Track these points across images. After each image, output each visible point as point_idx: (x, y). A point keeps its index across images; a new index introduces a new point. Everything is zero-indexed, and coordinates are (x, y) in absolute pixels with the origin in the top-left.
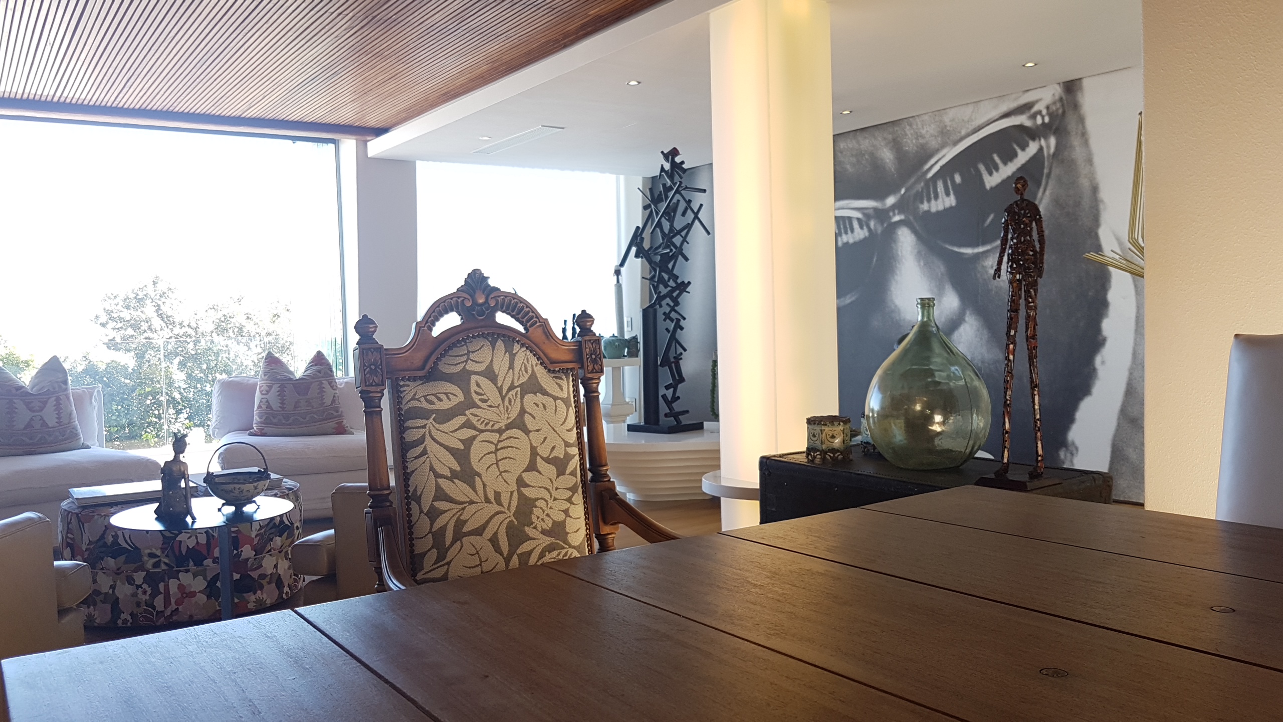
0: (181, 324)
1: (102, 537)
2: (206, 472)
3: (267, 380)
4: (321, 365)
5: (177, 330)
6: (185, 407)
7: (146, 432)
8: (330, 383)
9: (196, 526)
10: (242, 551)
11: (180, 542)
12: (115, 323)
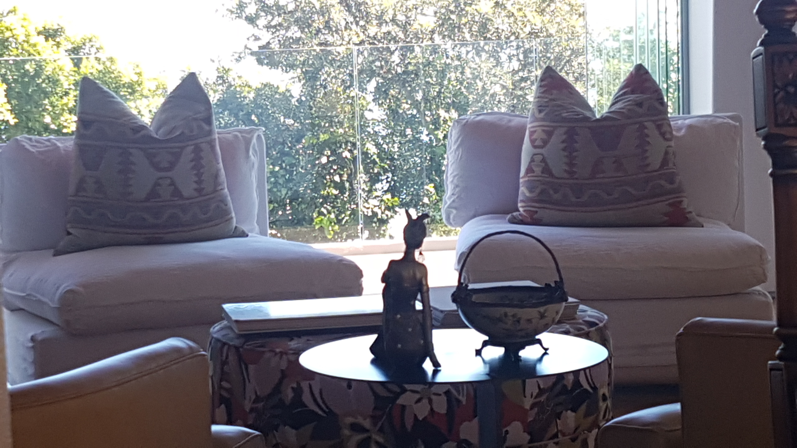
0: (380, 18)
1: (277, 389)
2: (456, 284)
3: (543, 120)
4: (642, 93)
5: (372, 30)
6: (385, 171)
7: (320, 213)
8: (659, 127)
9: (440, 378)
10: (507, 432)
11: (403, 407)
12: (270, 17)
